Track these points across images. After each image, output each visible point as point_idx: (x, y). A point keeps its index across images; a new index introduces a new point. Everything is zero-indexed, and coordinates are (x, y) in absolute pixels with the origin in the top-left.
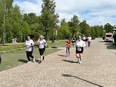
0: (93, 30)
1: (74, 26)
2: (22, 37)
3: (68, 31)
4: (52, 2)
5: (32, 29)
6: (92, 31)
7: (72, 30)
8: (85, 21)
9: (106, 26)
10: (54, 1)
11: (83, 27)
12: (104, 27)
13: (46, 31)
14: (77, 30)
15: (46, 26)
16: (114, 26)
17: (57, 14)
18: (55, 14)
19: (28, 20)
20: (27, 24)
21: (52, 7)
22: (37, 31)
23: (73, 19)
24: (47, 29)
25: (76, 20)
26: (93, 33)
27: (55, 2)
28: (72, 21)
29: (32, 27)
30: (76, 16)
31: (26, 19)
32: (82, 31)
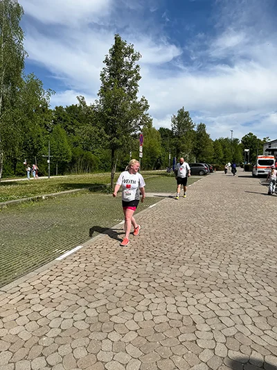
0: (218, 149)
1: (179, 137)
2: (48, 161)
3: (159, 151)
4: (130, 66)
5: (75, 144)
6: (215, 150)
7: (174, 148)
8: (202, 127)
9: (246, 139)
10: (136, 63)
11: (198, 139)
12: (240, 142)
13: (114, 147)
14: (186, 146)
15: (113, 132)
16: (264, 141)
17: (142, 100)
18: (138, 100)
19: (65, 121)
20: (63, 131)
21: (129, 80)
22: (87, 149)
23: (178, 119)
24: (116, 140)
25: (185, 121)
26: (219, 155)
27: (138, 66)
28: (175, 123)
29: (76, 139)
30: (185, 111)
31: (61, 120)
32: (196, 149)
